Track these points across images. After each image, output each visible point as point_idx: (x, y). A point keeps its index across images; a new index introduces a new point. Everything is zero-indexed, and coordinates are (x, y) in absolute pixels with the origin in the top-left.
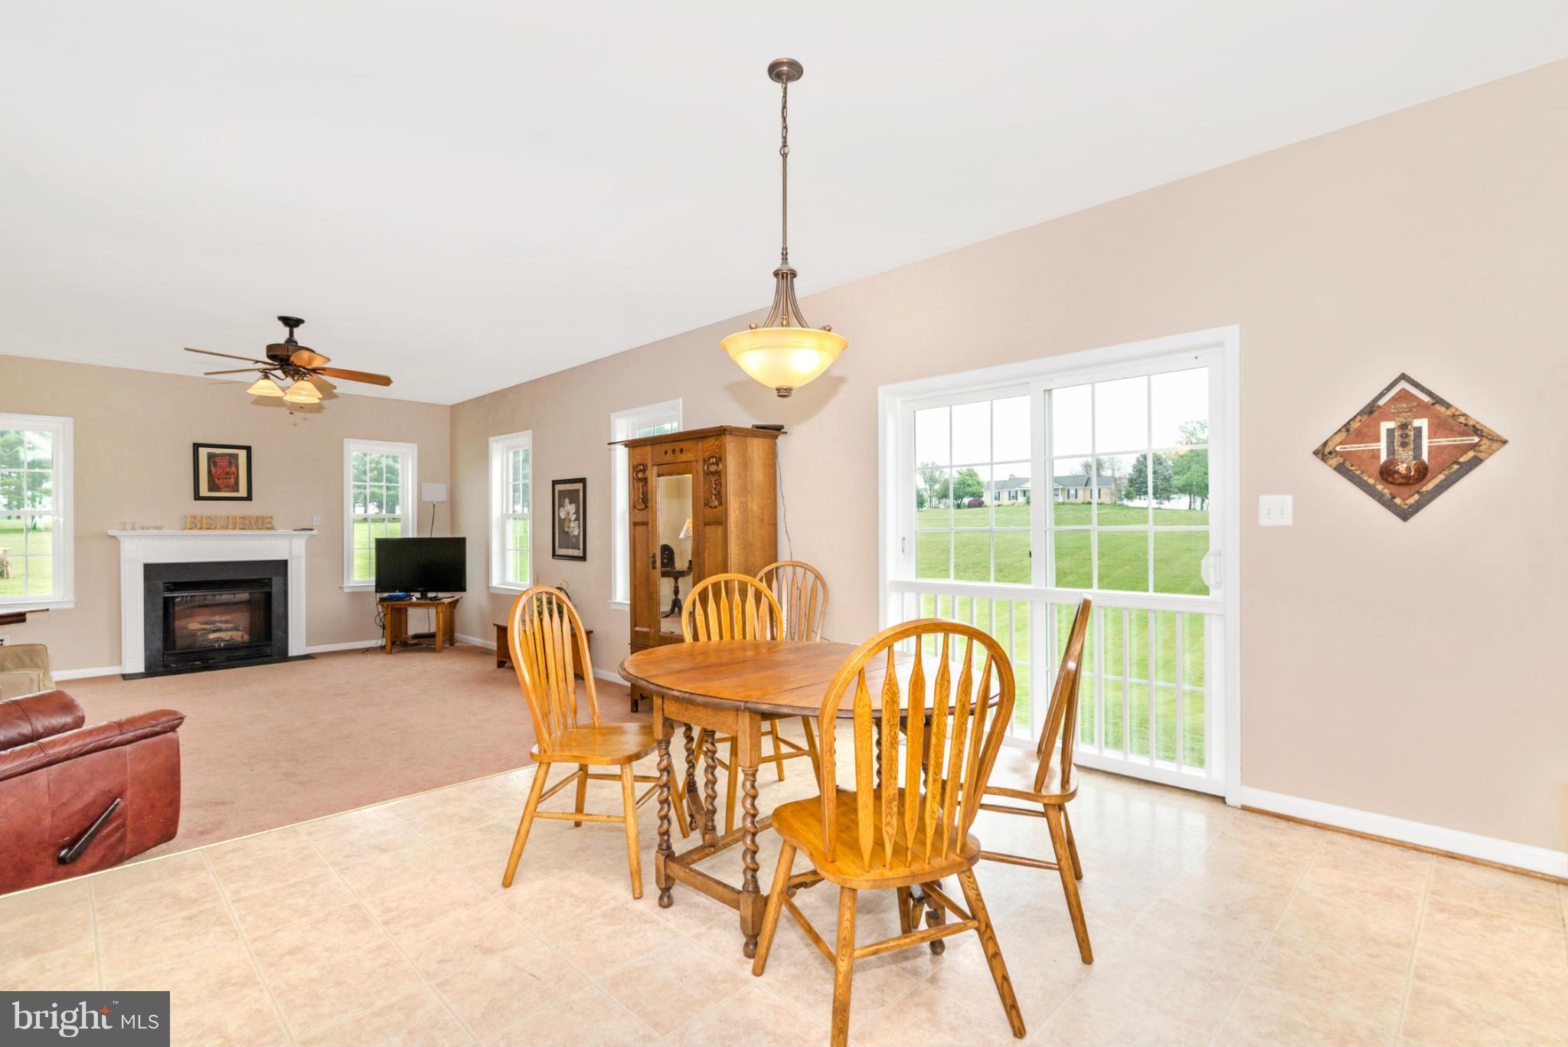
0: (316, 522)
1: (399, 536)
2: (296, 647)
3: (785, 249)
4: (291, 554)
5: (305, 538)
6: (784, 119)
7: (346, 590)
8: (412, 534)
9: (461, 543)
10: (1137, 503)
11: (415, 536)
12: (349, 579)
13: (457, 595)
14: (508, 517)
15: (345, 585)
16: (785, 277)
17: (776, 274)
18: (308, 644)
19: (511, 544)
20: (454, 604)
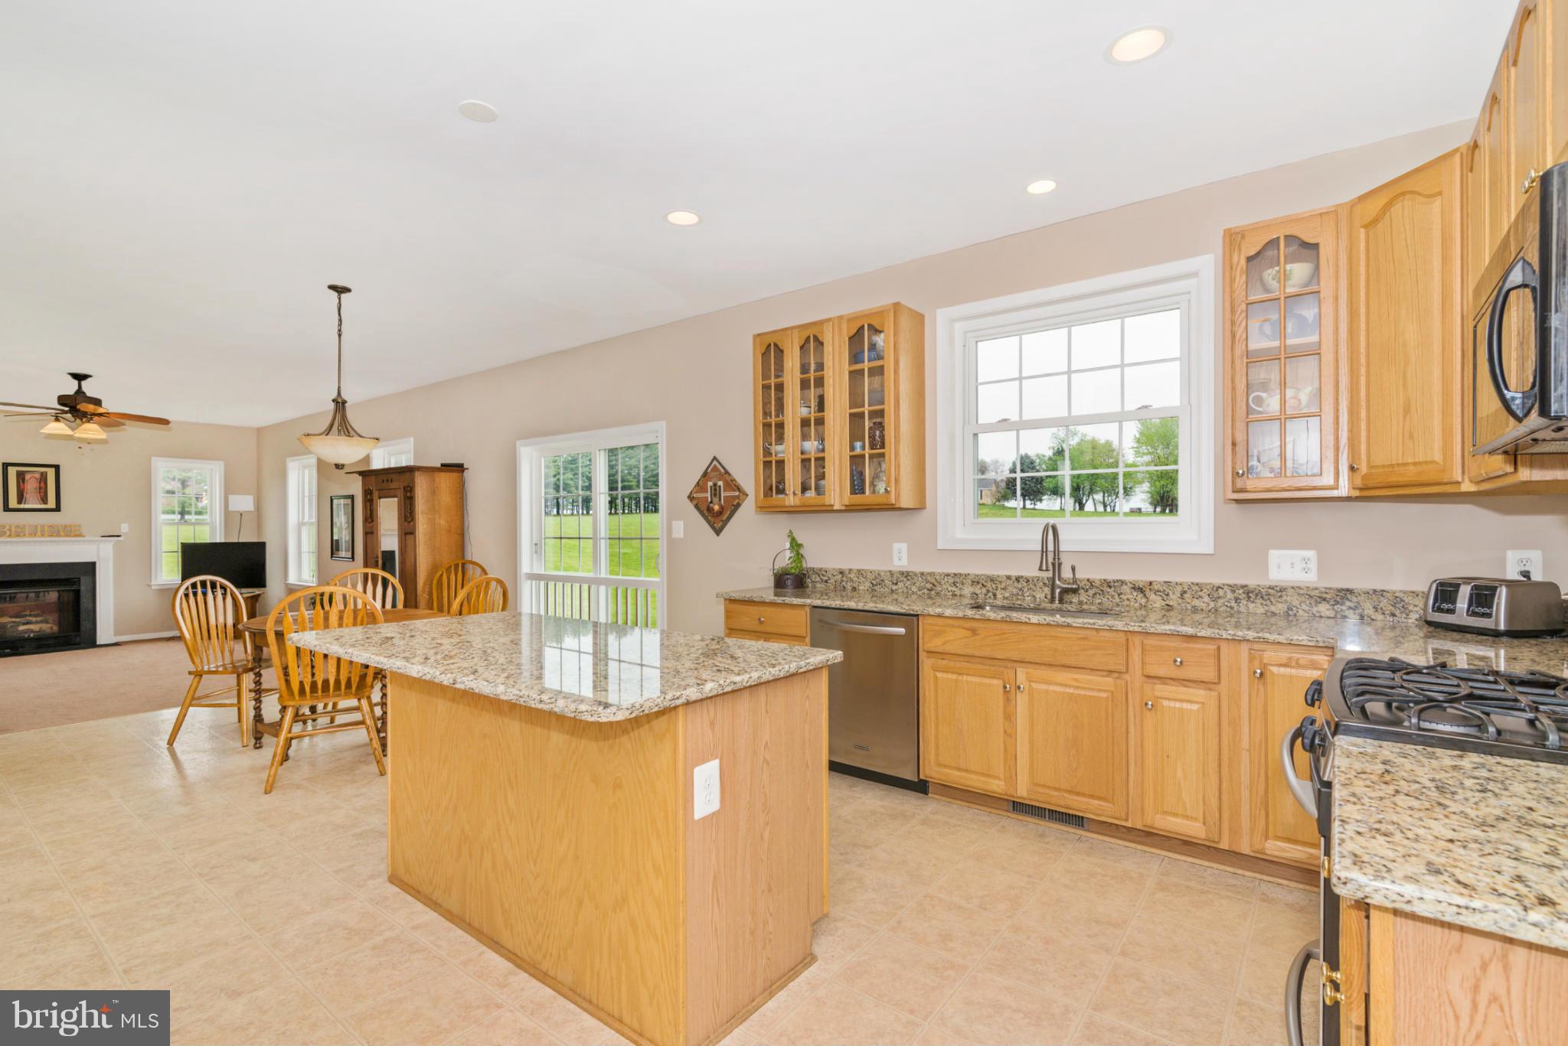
0: (125, 528)
1: (208, 541)
2: (104, 634)
3: (339, 387)
4: (98, 558)
5: (112, 543)
6: (339, 314)
7: (153, 588)
8: (219, 539)
9: (260, 547)
10: (1011, 504)
11: (223, 541)
12: (156, 578)
13: (257, 591)
14: (304, 524)
15: (153, 583)
16: (340, 404)
17: (333, 401)
18: (116, 634)
19: (305, 548)
20: (255, 598)
